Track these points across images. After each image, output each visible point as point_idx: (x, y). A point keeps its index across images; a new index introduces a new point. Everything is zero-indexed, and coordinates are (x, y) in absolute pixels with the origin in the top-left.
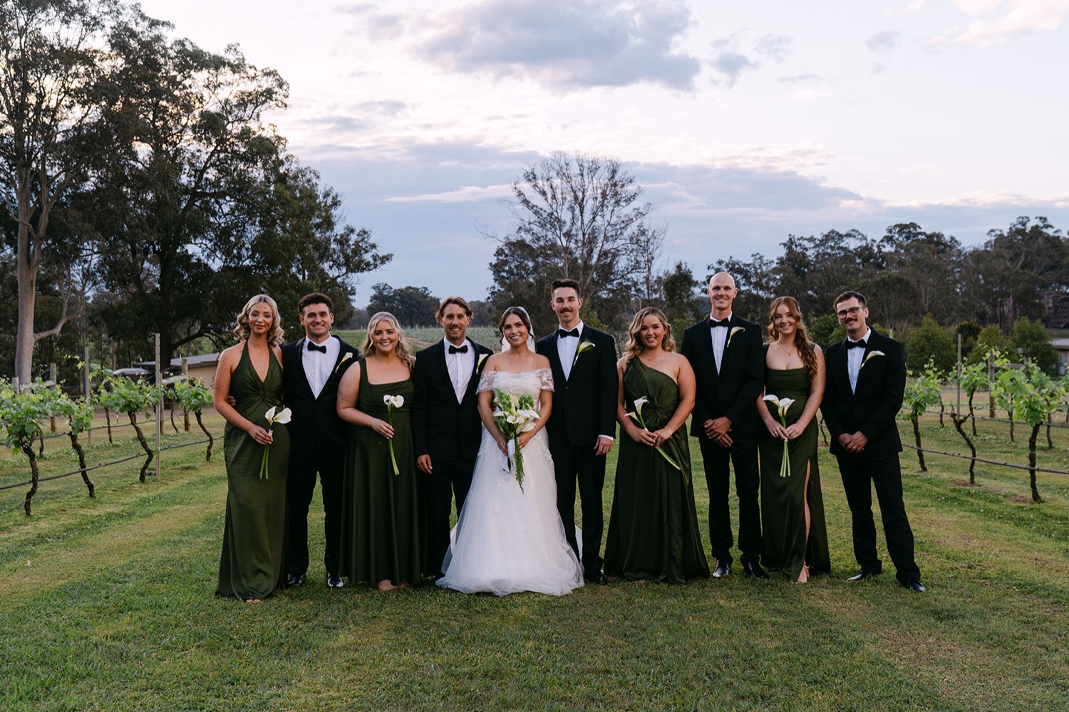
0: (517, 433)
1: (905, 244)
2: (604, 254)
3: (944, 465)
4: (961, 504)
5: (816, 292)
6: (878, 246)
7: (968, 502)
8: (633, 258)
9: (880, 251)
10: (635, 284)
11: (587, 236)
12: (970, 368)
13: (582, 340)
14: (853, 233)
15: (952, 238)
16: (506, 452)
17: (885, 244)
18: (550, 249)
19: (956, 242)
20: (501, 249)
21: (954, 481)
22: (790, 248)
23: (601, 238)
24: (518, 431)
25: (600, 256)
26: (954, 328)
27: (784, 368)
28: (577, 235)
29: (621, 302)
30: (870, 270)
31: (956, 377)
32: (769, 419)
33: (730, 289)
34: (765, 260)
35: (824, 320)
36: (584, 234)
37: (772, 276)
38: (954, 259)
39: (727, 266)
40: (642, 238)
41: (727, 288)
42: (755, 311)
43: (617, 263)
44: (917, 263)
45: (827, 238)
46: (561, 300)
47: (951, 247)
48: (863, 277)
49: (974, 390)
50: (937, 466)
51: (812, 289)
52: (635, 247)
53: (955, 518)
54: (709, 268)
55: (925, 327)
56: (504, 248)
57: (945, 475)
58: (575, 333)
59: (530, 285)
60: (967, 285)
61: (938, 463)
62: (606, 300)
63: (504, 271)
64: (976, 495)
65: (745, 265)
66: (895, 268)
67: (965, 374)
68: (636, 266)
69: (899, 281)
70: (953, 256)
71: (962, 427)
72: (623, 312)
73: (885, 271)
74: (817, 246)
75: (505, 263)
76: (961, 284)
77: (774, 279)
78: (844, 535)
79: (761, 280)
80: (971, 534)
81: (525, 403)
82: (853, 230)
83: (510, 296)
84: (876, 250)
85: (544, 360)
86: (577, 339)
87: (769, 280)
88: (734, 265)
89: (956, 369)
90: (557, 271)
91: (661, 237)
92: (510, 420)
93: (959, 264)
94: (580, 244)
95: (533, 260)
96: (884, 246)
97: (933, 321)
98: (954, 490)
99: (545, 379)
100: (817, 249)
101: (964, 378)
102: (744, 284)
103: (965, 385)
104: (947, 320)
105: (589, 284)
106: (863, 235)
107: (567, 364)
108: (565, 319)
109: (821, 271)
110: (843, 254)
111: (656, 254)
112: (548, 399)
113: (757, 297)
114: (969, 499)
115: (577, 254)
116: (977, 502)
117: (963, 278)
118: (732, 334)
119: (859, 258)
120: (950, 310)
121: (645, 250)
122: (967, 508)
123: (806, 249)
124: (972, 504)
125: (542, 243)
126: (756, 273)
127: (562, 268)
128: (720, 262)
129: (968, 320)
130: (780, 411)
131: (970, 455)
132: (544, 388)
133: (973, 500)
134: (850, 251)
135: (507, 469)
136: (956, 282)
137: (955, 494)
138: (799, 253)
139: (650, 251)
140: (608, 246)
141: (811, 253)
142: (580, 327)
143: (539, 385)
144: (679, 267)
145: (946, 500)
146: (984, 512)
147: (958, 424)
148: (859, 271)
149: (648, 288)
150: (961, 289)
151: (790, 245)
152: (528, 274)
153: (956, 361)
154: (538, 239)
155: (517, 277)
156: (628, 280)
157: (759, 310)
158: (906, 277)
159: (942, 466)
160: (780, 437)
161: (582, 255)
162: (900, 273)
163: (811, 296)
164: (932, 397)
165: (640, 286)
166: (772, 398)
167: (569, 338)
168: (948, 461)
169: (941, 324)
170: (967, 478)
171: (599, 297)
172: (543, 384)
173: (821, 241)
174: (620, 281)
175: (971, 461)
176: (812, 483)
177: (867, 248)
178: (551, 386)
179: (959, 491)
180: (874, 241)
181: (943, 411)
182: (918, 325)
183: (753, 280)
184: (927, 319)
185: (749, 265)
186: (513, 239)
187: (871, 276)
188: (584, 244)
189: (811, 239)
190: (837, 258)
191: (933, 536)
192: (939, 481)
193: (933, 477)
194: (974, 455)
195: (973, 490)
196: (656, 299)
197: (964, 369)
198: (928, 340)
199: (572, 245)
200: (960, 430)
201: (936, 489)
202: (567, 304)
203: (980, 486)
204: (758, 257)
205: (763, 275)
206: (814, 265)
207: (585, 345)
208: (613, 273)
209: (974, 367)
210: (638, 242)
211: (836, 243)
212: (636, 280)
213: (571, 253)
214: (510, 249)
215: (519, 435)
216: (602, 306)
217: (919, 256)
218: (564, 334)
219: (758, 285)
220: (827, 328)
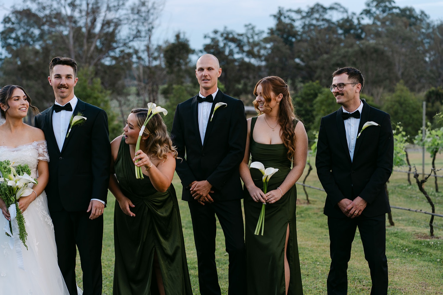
0: (17, 198)
1: (381, 17)
2: (107, 23)
3: (410, 219)
4: (422, 255)
5: (302, 60)
6: (358, 19)
7: (427, 252)
8: (134, 28)
9: (359, 23)
10: (136, 52)
11: (90, 6)
12: (433, 132)
13: (75, 114)
14: (336, 6)
15: (422, 12)
16: (7, 215)
17: (364, 16)
18: (55, 18)
19: (426, 15)
20: (8, 17)
21: (417, 234)
22: (279, 19)
23: (103, 9)
24: (18, 196)
25: (103, 25)
26: (423, 94)
27: (268, 143)
28: (80, 5)
29: (123, 69)
30: (351, 40)
31: (422, 140)
32: (251, 186)
33: (213, 69)
34: (257, 30)
35: (309, 86)
36: (88, 4)
37: (263, 44)
38: (424, 31)
39: (222, 35)
40: (143, 9)
41: (209, 69)
42: (247, 78)
43: (119, 32)
44: (391, 35)
45: (312, 11)
46: (59, 76)
47: (421, 20)
48: (345, 47)
49: (436, 152)
50: (403, 220)
51: (299, 57)
52: (136, 17)
53: (415, 268)
54: (205, 37)
55: (398, 93)
56: (11, 16)
57: (410, 229)
58: (68, 107)
59: (36, 52)
60: (435, 55)
61: (404, 217)
62: (109, 67)
63: (11, 38)
64: (435, 247)
65: (239, 35)
66: (373, 39)
67: (429, 137)
68: (137, 36)
69: (376, 51)
70: (423, 28)
71: (423, 186)
72: (126, 78)
73: (363, 41)
74: (303, 18)
75: (12, 30)
76: (430, 54)
77: (265, 48)
78: (320, 285)
79: (253, 48)
80: (428, 281)
81: (21, 170)
82: (336, 4)
83: (16, 63)
84: (356, 22)
85: (39, 133)
86: (71, 113)
87: (260, 49)
88: (228, 34)
89: (422, 133)
90: (61, 39)
91: (161, 8)
92: (10, 183)
93: (428, 36)
94: (84, 13)
95: (39, 28)
96: (363, 19)
97: (405, 88)
98: (416, 242)
99: (41, 151)
100: (303, 20)
101: (428, 141)
102: (238, 53)
103: (429, 148)
104: (417, 87)
105: (93, 52)
106: (344, 8)
107: (61, 137)
108: (61, 94)
109: (306, 41)
110: (326, 25)
111: (156, 23)
112: (44, 168)
113: (249, 66)
114: (428, 250)
115: (81, 23)
116: (435, 252)
117: (431, 49)
118: (215, 109)
119: (341, 28)
120: (420, 78)
121: (145, 20)
122: (426, 258)
123: (294, 20)
124: (431, 255)
125: (47, 12)
126: (249, 42)
127: (67, 36)
128: (216, 32)
129: (436, 87)
130: (264, 178)
131: (430, 211)
132: (41, 158)
133: (431, 251)
134: (333, 23)
135: (10, 233)
136: (425, 52)
137: (417, 246)
138: (287, 24)
139: (150, 21)
140: (111, 16)
141: (298, 25)
142: (74, 102)
143: (36, 156)
144: (178, 36)
145: (409, 251)
146: (440, 262)
147: (420, 184)
148: (340, 41)
149: (149, 56)
150: (430, 58)
151: (279, 16)
152: (34, 41)
153: (421, 126)
154: (44, 8)
155: (23, 44)
156: (130, 48)
157: (251, 76)
158: (382, 47)
159: (408, 220)
160: (260, 200)
161: (86, 24)
162: (376, 44)
163: (298, 64)
164: (398, 160)
165: (140, 54)
166: (257, 165)
167: (63, 113)
168: (412, 216)
169: (412, 90)
170: (427, 231)
171: (103, 65)
172: (39, 155)
173: (307, 13)
174: (122, 49)
175: (431, 216)
176: (291, 244)
177: (348, 20)
178: (47, 157)
179: (421, 243)
180: (354, 14)
181: (410, 170)
182: (392, 90)
183: (246, 48)
184: (400, 86)
185: (242, 35)
186: (19, 8)
187: (351, 46)
188: (88, 14)
189: (299, 12)
190: (322, 29)
191: (396, 284)
192: (404, 234)
193: (399, 231)
194: (433, 211)
195: (432, 242)
196: (156, 67)
197: (428, 133)
198: (401, 104)
199: (77, 14)
200: (422, 189)
201: (401, 241)
202: (64, 81)
203: (438, 238)
204: (250, 27)
205: (255, 44)
206: (301, 35)
207: (77, 118)
208: (116, 42)
209: (436, 131)
210: (139, 12)
211: (321, 15)
212: (137, 48)
213: (75, 22)
214: (17, 17)
215: (18, 201)
216: (105, 72)
217: (393, 28)
218: (58, 109)
219: (250, 54)
220: (311, 94)
